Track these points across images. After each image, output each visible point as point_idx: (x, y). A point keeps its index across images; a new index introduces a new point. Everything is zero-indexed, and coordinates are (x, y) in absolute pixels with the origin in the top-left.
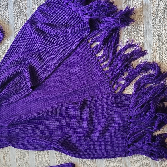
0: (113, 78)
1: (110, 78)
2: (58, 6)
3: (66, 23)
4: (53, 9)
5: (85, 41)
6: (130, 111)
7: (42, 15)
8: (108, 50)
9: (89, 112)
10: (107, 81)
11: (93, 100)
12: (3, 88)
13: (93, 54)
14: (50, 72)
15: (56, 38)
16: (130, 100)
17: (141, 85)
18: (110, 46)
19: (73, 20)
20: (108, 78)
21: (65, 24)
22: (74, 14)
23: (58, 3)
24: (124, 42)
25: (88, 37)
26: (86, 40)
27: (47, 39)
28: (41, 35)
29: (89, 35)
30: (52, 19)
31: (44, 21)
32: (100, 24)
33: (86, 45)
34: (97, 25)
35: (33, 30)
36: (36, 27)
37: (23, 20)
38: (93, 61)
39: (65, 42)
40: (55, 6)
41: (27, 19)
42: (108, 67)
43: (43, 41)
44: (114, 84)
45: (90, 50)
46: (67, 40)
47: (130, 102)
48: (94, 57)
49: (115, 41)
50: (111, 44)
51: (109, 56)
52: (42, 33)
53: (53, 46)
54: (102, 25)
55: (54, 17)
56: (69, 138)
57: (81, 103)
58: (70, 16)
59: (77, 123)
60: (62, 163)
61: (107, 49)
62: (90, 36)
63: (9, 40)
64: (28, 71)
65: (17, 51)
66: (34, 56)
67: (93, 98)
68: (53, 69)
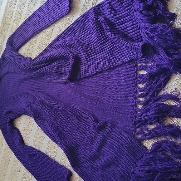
0: (139, 121)
1: (137, 119)
2: (127, 7)
3: (126, 31)
4: (121, 7)
5: (135, 63)
6: (137, 166)
7: (109, 9)
8: (150, 88)
9: (103, 137)
10: (132, 120)
11: (111, 129)
12: (49, 63)
13: (134, 82)
14: (90, 73)
15: (110, 42)
16: (144, 155)
17: (161, 149)
18: (154, 84)
19: (134, 32)
20: (135, 117)
21: (124, 32)
22: (137, 26)
23: (128, 3)
24: (171, 88)
25: (139, 60)
26: (135, 61)
27: (101, 38)
28: (98, 30)
29: (141, 58)
30: (115, 19)
31: (108, 17)
32: (154, 55)
33: (133, 67)
34: (151, 54)
35: (94, 21)
36: (98, 19)
37: (92, 2)
38: (131, 89)
39: (116, 52)
40: (124, 5)
41: (96, 4)
42: (142, 105)
43: (98, 38)
44: (138, 127)
45: (134, 75)
46: (119, 51)
47: (142, 156)
48: (134, 85)
49: (161, 83)
50: (156, 82)
51: (147, 94)
52: (101, 29)
53: (104, 48)
54: (156, 58)
55: (118, 17)
56: (77, 148)
57: (99, 125)
58: (133, 25)
59: (89, 140)
60: (64, 164)
61: (150, 85)
62: (141, 60)
63: (73, 17)
64: (73, 61)
65: (74, 33)
66: (84, 49)
67: (113, 127)
68: (94, 72)
